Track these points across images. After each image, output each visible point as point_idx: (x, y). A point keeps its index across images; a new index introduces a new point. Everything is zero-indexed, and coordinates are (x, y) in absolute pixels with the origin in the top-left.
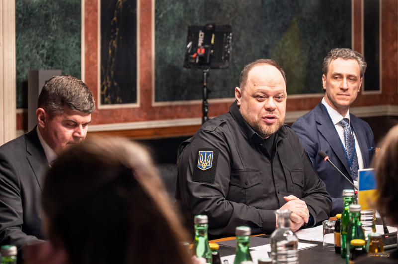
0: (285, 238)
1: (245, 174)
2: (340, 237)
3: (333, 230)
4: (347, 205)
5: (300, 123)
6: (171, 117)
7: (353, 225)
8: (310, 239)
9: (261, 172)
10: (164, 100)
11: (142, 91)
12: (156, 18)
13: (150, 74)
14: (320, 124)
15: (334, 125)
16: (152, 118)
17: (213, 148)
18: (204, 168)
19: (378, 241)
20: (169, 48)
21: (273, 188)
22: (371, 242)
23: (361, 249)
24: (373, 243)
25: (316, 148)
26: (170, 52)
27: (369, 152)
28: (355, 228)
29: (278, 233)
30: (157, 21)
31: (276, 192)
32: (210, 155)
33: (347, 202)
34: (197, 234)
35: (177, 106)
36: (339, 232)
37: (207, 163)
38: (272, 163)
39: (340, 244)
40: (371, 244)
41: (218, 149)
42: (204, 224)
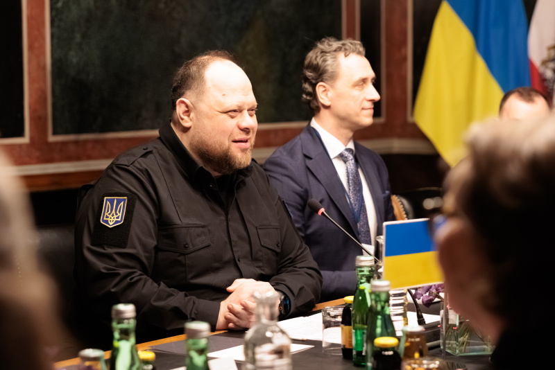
0: (269, 340)
1: (184, 231)
2: (350, 333)
3: (338, 322)
4: (362, 281)
5: (278, 157)
6: (78, 158)
7: (378, 313)
8: (300, 338)
9: (210, 228)
10: (67, 132)
11: (32, 119)
12: (52, 8)
13: (44, 92)
14: (310, 158)
15: (331, 160)
16: (49, 160)
17: (127, 192)
18: (111, 224)
19: (418, 340)
20: (72, 53)
21: (231, 253)
22: (406, 341)
23: (391, 353)
24: (411, 343)
25: (304, 196)
26: (75, 60)
27: (384, 198)
28: (381, 319)
29: (257, 332)
30: (54, 13)
31: (234, 259)
32: (122, 203)
33: (363, 275)
34: (117, 335)
35: (86, 142)
36: (350, 325)
37: (115, 216)
38: (227, 215)
39: (351, 344)
40: (408, 344)
41: (136, 194)
42: (128, 319)
